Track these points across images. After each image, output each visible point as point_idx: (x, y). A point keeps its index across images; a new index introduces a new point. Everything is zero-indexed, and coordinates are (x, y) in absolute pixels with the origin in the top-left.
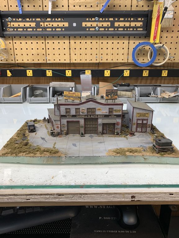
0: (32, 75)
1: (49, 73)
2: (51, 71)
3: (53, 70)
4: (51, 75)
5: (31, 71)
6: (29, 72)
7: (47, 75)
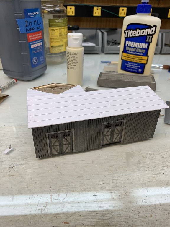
0: (74, 14)
1: (97, 12)
2: (100, 8)
3: (102, 7)
4: (100, 15)
5: (73, 8)
6: (71, 9)
7: (95, 15)
